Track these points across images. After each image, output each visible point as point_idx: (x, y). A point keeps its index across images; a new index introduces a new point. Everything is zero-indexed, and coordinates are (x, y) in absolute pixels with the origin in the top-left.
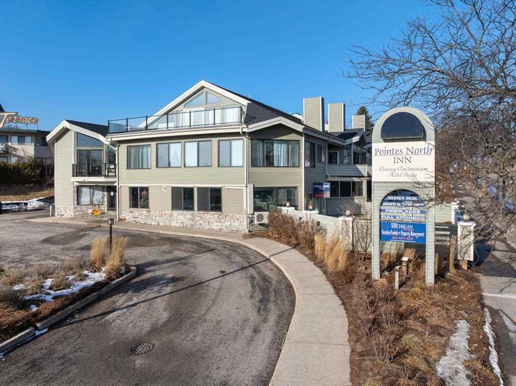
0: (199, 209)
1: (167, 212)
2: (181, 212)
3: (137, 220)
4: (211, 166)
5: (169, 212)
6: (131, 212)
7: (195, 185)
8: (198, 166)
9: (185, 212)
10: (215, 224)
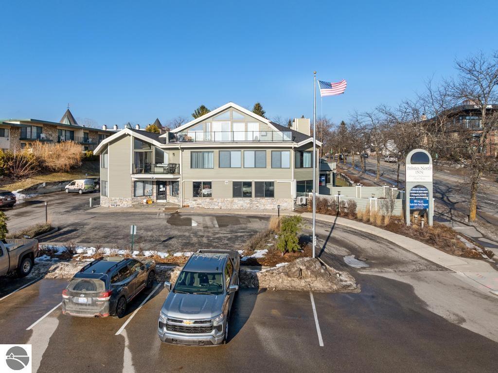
0: (256, 196)
1: (229, 199)
2: (241, 198)
3: (201, 206)
4: (266, 168)
5: (230, 199)
6: (195, 200)
7: (253, 180)
8: (255, 167)
9: (245, 199)
10: (269, 206)
